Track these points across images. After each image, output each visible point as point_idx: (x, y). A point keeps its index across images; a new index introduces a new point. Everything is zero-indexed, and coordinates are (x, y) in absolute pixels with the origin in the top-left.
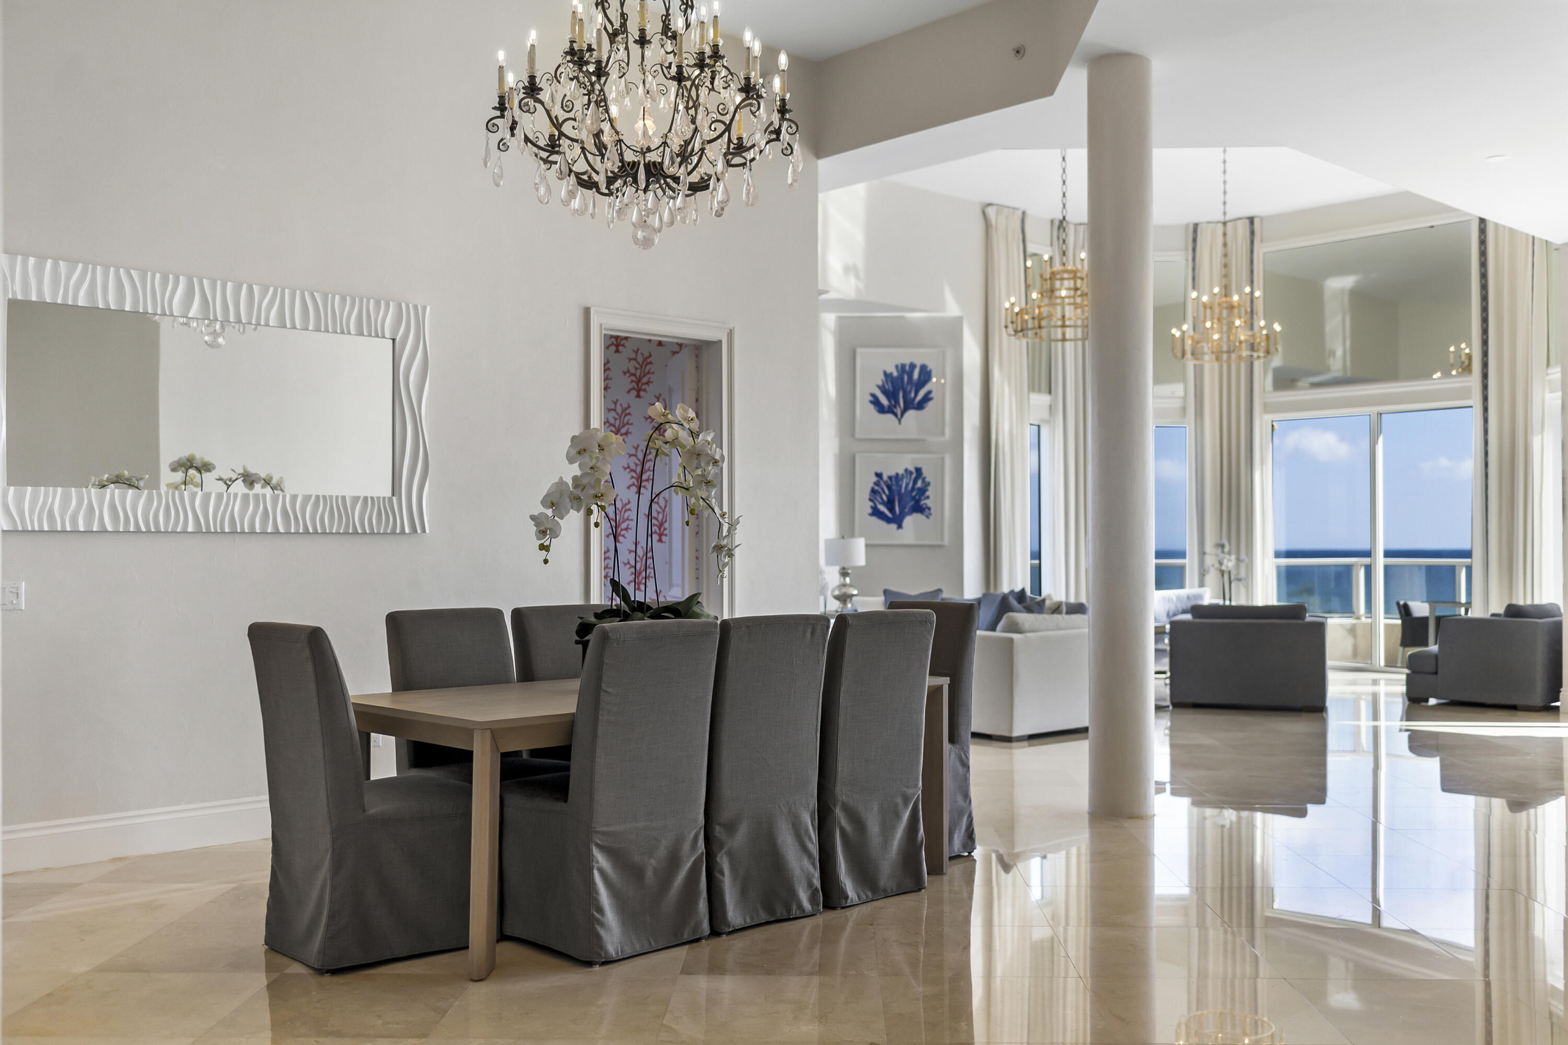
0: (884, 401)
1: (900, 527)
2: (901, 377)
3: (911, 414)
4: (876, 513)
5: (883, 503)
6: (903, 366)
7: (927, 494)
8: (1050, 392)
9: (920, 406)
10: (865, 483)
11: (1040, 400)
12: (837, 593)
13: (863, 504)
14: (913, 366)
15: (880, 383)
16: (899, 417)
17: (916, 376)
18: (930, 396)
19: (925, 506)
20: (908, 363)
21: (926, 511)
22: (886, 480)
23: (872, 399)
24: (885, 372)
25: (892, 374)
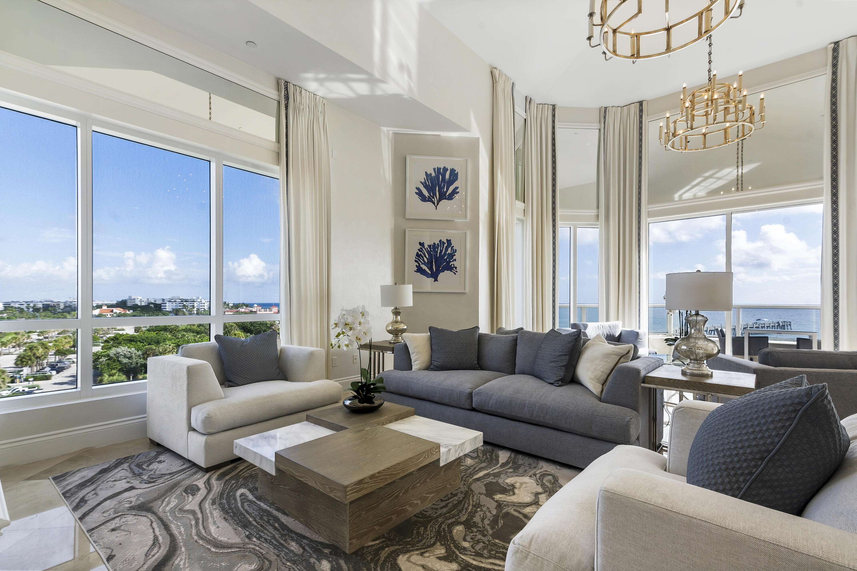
0: (426, 193)
1: (436, 280)
2: (437, 177)
3: (444, 202)
4: (419, 270)
5: (425, 264)
6: (439, 169)
7: (455, 258)
8: (524, 202)
9: (450, 197)
10: (412, 249)
11: (520, 205)
12: (390, 328)
13: (411, 265)
14: (445, 170)
15: (423, 181)
16: (436, 205)
17: (447, 176)
18: (457, 191)
19: (453, 266)
20: (442, 167)
21: (454, 270)
22: (427, 248)
23: (417, 191)
24: (426, 172)
25: (431, 174)
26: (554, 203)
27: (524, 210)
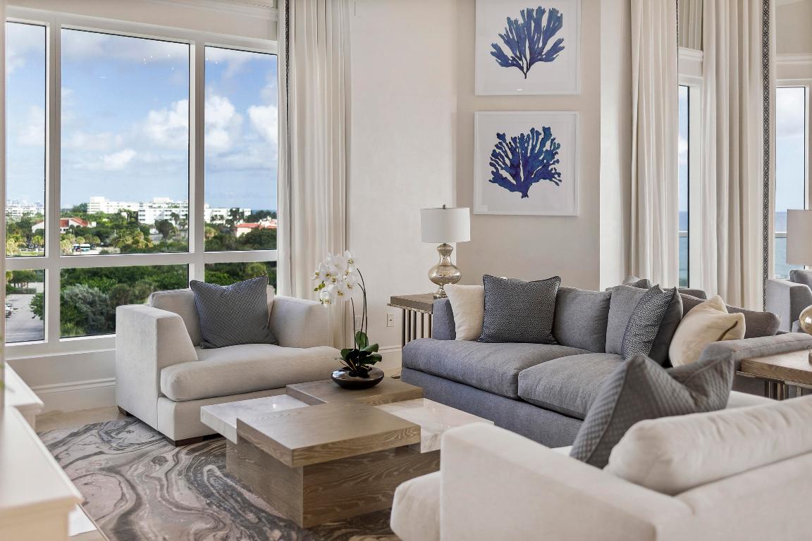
0: (508, 52)
1: (525, 195)
2: (527, 25)
3: (538, 65)
4: (497, 179)
5: (506, 168)
6: (530, 12)
7: (557, 157)
8: (702, 49)
9: (549, 58)
10: (485, 145)
11: (690, 55)
12: (434, 275)
13: (483, 171)
14: (541, 11)
15: (503, 33)
16: (525, 70)
17: (544, 23)
18: (561, 45)
19: (553, 171)
20: (535, 8)
21: (555, 178)
22: (510, 143)
23: (494, 50)
24: (508, 19)
25: (516, 21)
26: (766, 44)
27: (702, 63)
